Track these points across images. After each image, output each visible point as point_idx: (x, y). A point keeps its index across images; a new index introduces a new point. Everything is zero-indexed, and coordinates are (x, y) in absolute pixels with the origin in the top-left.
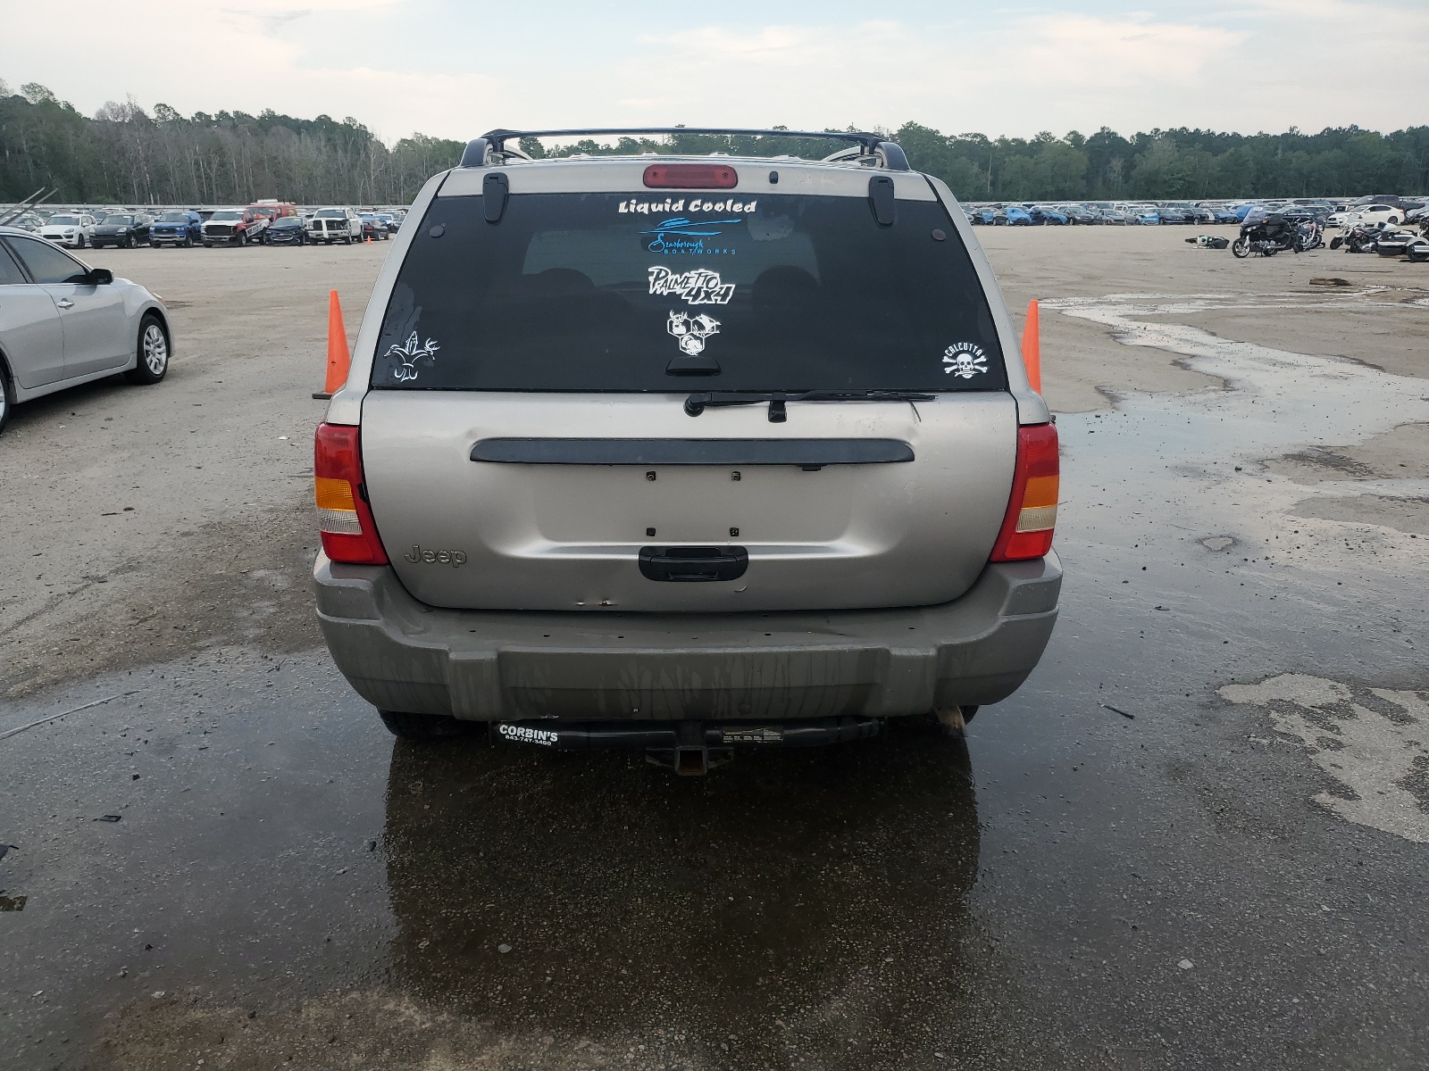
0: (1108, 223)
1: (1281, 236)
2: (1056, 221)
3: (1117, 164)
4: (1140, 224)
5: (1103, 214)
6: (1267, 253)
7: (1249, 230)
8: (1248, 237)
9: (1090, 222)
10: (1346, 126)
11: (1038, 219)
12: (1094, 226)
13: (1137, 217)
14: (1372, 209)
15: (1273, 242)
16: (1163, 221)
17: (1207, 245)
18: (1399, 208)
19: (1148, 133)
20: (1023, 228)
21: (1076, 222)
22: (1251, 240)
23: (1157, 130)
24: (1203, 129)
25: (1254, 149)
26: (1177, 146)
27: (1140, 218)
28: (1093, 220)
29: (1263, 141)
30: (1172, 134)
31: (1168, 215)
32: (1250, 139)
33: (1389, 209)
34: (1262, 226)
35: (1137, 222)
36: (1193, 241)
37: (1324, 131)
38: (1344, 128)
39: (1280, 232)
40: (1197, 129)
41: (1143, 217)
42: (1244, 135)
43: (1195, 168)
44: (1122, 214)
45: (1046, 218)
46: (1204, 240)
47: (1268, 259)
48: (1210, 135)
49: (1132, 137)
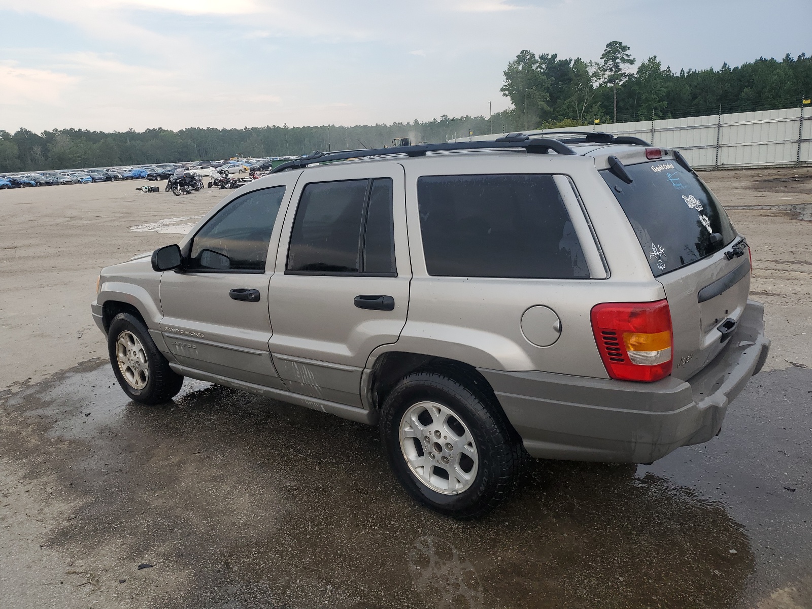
0: (62, 184)
1: (193, 183)
2: (29, 185)
3: (37, 150)
4: (81, 183)
5: (57, 178)
6: (188, 192)
7: (178, 181)
8: (178, 185)
9: (50, 184)
10: (156, 127)
11: (16, 184)
12: (53, 186)
13: (79, 179)
14: (202, 168)
15: (190, 187)
16: (95, 180)
17: (148, 191)
18: (213, 167)
19: (51, 131)
20: (7, 190)
21: (41, 184)
22: (180, 186)
23: (56, 130)
24: (83, 129)
25: (114, 139)
26: (71, 139)
27: (81, 180)
28: (52, 183)
29: (116, 136)
30: (65, 132)
31: (96, 177)
32: (110, 135)
33: (209, 168)
34: (184, 179)
35: (79, 182)
36: (140, 189)
37: (147, 130)
38: (156, 128)
39: (192, 181)
40: (80, 129)
41: (82, 179)
42: (107, 132)
43: (85, 152)
44: (69, 178)
45: (21, 183)
46: (146, 188)
47: (188, 195)
48: (88, 132)
49: (42, 133)
